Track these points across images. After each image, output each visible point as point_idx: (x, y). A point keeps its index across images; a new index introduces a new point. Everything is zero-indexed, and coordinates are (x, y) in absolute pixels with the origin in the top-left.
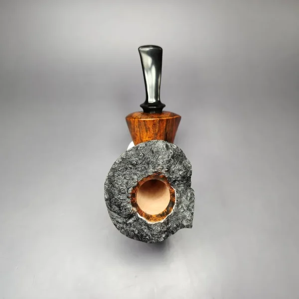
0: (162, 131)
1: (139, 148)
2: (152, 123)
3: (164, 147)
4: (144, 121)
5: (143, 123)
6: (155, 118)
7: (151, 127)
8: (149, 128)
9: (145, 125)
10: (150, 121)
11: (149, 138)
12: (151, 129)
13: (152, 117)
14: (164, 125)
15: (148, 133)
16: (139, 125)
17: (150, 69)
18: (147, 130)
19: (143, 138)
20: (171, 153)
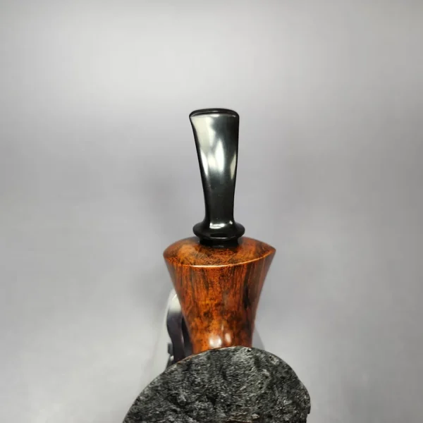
0: (238, 286)
1: (193, 367)
2: (219, 274)
3: (252, 362)
4: (202, 270)
5: (199, 273)
6: (224, 263)
7: (216, 280)
8: (212, 283)
9: (204, 277)
10: (213, 270)
11: (211, 299)
12: (217, 284)
13: (219, 262)
14: (243, 276)
15: (211, 291)
16: (191, 275)
17: (213, 149)
18: (208, 285)
19: (199, 300)
20: (267, 377)
